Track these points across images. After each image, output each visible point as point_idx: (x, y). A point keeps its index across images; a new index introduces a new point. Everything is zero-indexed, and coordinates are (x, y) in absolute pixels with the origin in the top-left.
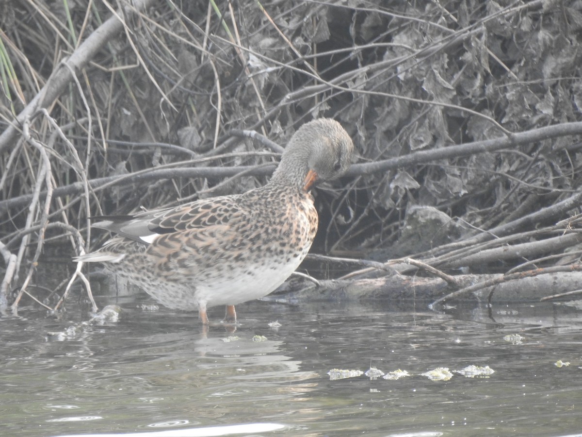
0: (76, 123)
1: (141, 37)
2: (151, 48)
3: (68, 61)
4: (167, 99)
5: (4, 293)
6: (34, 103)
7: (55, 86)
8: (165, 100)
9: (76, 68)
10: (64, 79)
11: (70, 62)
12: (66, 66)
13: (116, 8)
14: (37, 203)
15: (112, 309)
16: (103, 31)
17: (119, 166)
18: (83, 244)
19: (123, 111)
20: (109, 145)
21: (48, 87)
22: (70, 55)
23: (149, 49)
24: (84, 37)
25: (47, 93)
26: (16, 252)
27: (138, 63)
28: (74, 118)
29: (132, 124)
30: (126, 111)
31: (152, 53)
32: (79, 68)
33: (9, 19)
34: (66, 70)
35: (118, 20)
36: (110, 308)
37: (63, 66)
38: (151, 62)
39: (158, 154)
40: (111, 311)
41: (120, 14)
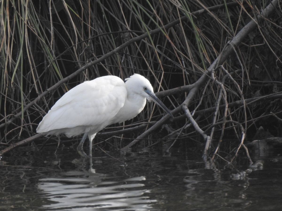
0: (234, 72)
1: (266, 30)
2: (271, 36)
3: (231, 42)
4: (279, 60)
5: (205, 154)
6: (215, 63)
7: (225, 54)
8: (278, 60)
9: (235, 46)
10: (229, 51)
11: (232, 42)
12: (230, 45)
13: (253, 16)
14: (218, 111)
15: (260, 162)
16: (247, 28)
17: (256, 93)
18: (244, 130)
19: (255, 66)
20: (252, 82)
21: (222, 55)
22: (232, 40)
23: (270, 36)
24: (238, 31)
25: (221, 58)
26: (209, 135)
27: (264, 43)
28: (233, 70)
29: (259, 72)
30: (256, 66)
31: (271, 38)
32: (236, 46)
33: (201, 23)
34: (230, 47)
35: (254, 22)
36: (259, 162)
37: (228, 44)
38: (270, 42)
39: (275, 86)
40: (260, 163)
41: (255, 19)
